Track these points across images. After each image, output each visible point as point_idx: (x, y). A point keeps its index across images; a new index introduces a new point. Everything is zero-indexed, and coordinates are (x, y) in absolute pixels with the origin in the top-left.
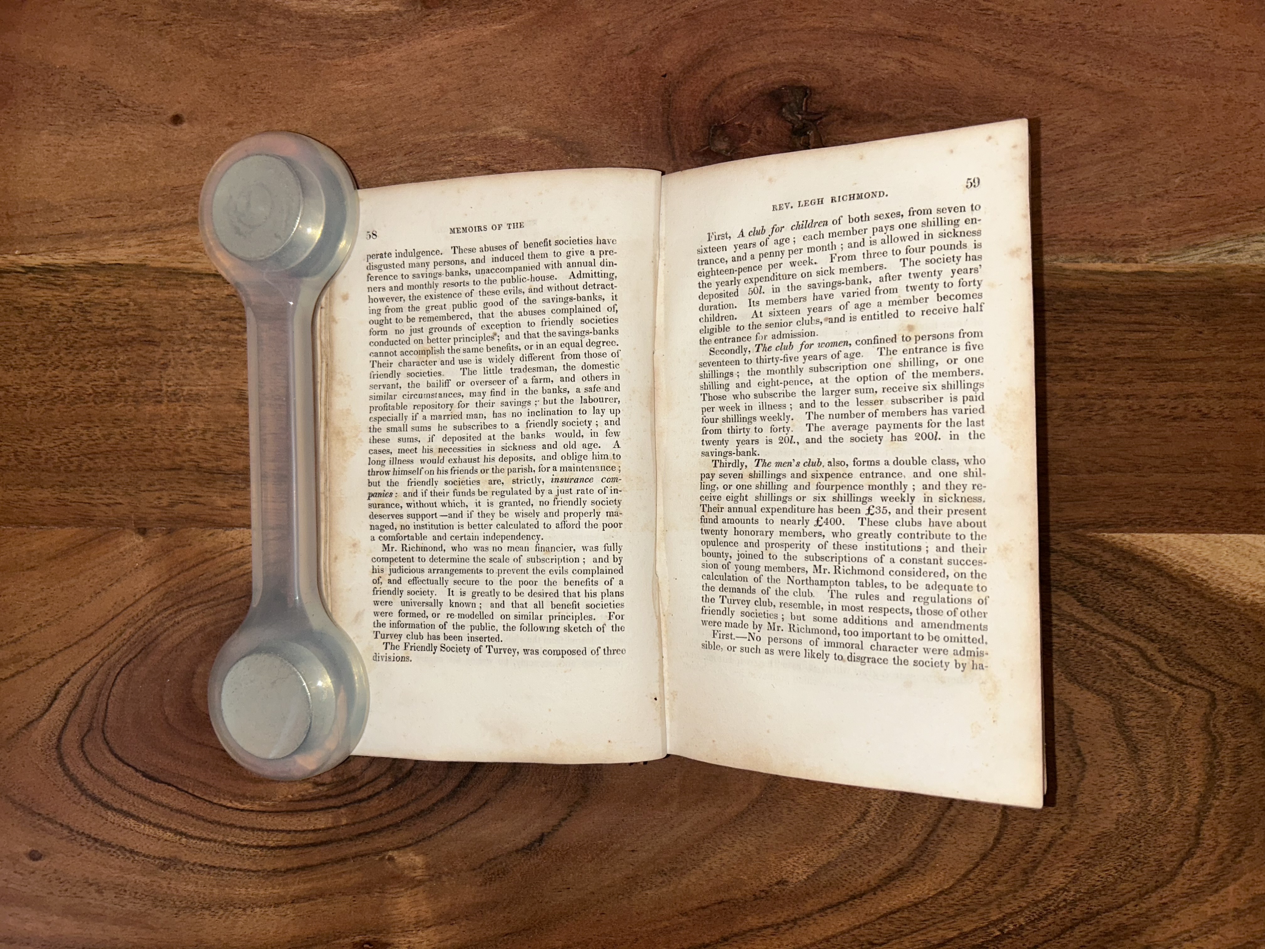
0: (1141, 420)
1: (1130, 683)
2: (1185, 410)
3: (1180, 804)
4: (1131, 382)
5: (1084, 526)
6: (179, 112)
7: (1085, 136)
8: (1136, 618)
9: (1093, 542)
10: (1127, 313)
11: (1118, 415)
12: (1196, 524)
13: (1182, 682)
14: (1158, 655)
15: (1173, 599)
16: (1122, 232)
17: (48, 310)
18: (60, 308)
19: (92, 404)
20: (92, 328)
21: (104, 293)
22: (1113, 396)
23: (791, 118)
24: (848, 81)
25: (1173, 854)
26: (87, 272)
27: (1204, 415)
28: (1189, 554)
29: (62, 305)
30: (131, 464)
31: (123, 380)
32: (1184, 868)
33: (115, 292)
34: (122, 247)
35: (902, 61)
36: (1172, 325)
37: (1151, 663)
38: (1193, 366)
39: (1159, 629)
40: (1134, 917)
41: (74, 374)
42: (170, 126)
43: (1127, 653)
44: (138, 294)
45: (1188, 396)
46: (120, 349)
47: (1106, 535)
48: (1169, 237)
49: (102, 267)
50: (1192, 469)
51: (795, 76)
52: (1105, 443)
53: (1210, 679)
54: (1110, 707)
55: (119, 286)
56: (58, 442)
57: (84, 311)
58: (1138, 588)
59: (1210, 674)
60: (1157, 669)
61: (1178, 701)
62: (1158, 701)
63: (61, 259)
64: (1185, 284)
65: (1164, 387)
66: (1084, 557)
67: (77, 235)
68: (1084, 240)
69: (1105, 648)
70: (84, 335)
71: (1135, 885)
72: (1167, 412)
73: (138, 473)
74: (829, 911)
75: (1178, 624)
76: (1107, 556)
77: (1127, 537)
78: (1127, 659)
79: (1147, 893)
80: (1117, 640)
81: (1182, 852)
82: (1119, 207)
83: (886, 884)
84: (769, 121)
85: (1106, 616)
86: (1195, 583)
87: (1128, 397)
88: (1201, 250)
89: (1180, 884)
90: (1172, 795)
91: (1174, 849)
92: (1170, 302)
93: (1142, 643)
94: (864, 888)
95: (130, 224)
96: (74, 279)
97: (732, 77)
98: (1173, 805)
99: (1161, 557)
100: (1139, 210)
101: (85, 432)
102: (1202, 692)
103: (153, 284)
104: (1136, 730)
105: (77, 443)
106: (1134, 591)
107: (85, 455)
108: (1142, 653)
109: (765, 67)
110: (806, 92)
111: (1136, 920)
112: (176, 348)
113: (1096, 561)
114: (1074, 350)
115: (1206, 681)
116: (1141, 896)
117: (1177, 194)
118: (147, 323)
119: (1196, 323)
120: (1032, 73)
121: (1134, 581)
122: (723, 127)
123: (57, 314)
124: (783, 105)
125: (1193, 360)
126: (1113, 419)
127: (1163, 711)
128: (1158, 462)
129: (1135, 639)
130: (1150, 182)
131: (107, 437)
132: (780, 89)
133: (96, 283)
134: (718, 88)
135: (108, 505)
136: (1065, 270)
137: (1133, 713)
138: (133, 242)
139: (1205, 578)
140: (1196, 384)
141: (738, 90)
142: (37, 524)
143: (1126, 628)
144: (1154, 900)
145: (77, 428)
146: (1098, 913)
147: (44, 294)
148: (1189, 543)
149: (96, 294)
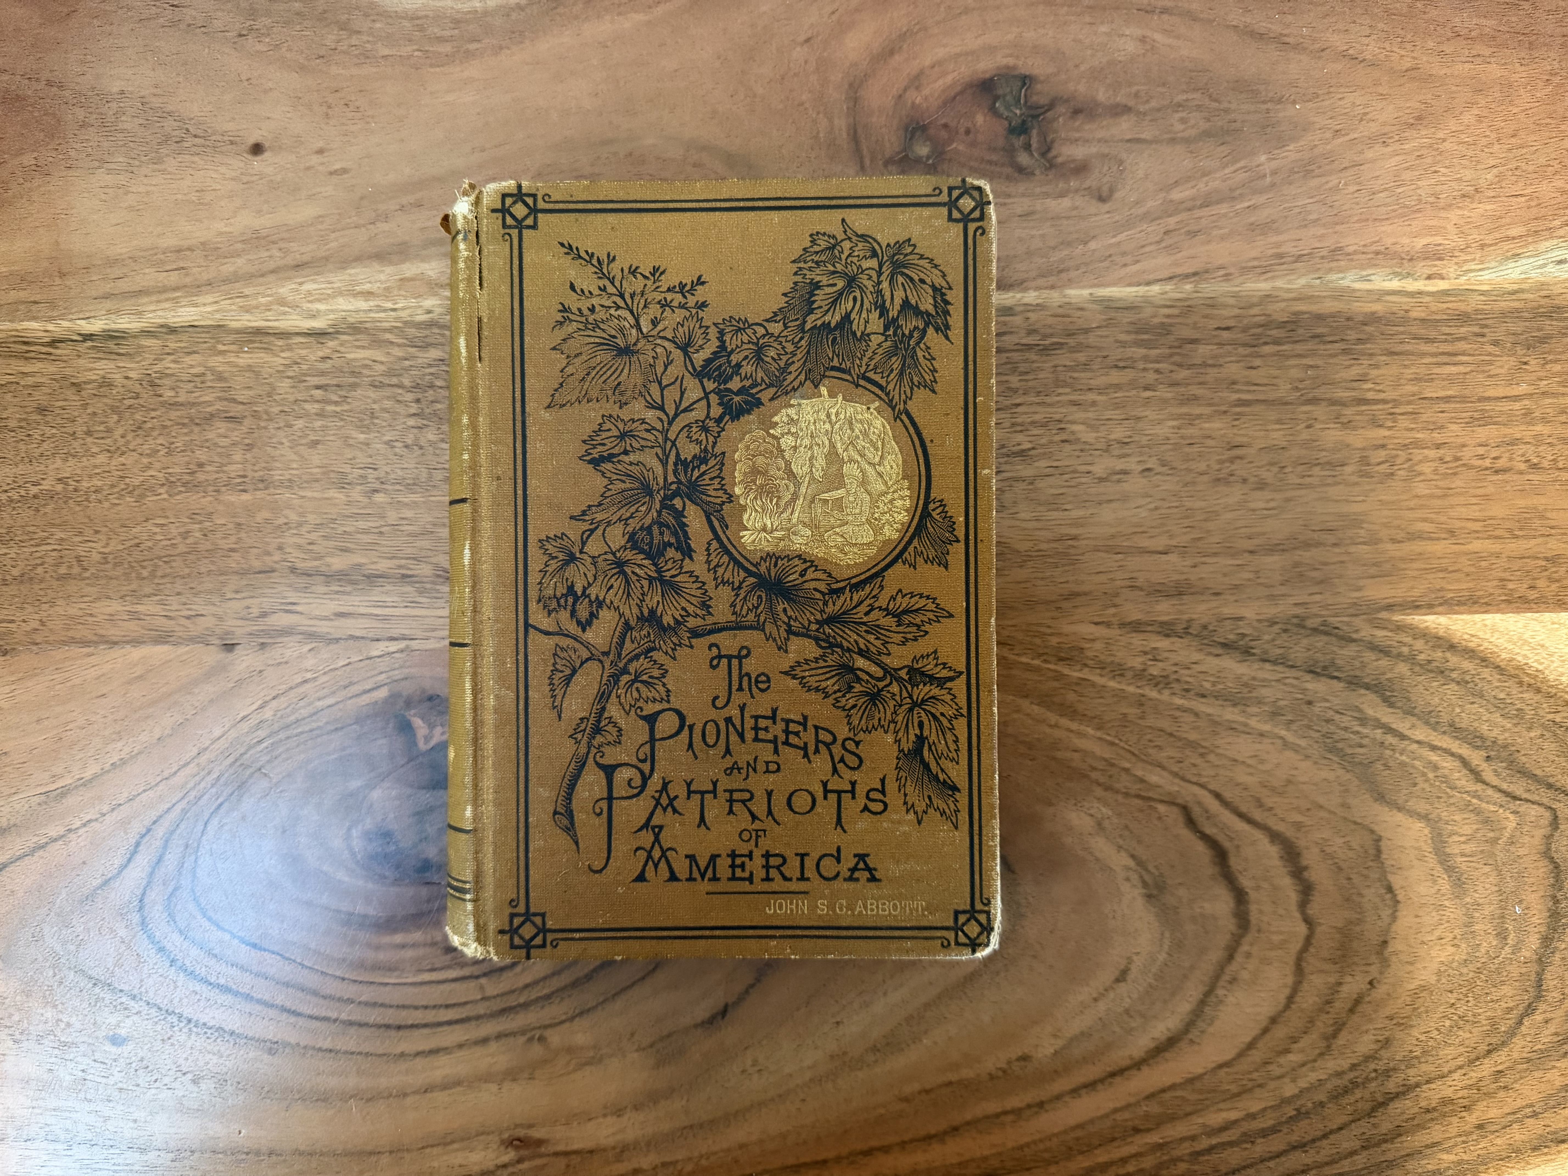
0: (1455, 474)
1: (1452, 801)
2: (1511, 459)
3: (1516, 949)
4: (1442, 427)
5: (1389, 607)
6: (260, 140)
7: (1372, 124)
8: (1457, 720)
9: (1400, 628)
10: (1432, 341)
11: (1427, 468)
12: (1528, 602)
13: (1515, 798)
14: (1484, 766)
15: (1502, 696)
16: (1425, 241)
17: (110, 385)
18: (125, 382)
19: (165, 496)
20: (163, 404)
21: (174, 362)
22: (1418, 444)
23: (1006, 114)
24: (1077, 66)
25: (1509, 1010)
26: (156, 337)
27: (1535, 467)
28: (1520, 639)
29: (127, 378)
30: (213, 568)
31: (201, 465)
32: (1523, 1028)
33: (188, 360)
34: (196, 305)
35: (1143, 40)
36: (1490, 354)
37: (1476, 775)
38: (1517, 406)
39: (1486, 733)
40: (1462, 1088)
41: (145, 460)
42: (250, 157)
43: (1448, 764)
44: (216, 362)
45: (1514, 442)
46: (196, 429)
47: (1417, 618)
48: (1482, 246)
49: (172, 330)
50: (1521, 533)
51: (1011, 61)
52: (1412, 504)
53: (1551, 793)
54: (1427, 831)
55: (195, 352)
56: (128, 544)
57: (153, 385)
58: (1458, 683)
59: (1550, 786)
60: (1484, 782)
61: (1511, 822)
62: (1486, 821)
63: (124, 323)
64: (1503, 304)
65: (1483, 433)
66: (1390, 646)
67: (142, 293)
68: (1377, 253)
69: (1419, 758)
70: (153, 414)
71: (1462, 1049)
72: (1487, 463)
73: (222, 578)
74: (1083, 1091)
75: (1509, 725)
76: (1419, 644)
77: (1443, 620)
78: (1446, 772)
79: (1478, 1059)
80: (1434, 748)
81: (1521, 1008)
82: (1419, 211)
83: (1153, 1057)
84: (980, 119)
85: (1419, 719)
86: (1528, 675)
87: (1438, 446)
88: (1524, 261)
89: (1519, 1047)
90: (1505, 938)
91: (1511, 1005)
92: (1486, 326)
93: (1465, 751)
94: (1127, 1062)
95: (205, 277)
96: (141, 347)
97: (933, 67)
98: (1507, 949)
99: (1486, 644)
100: (1443, 214)
101: (158, 530)
102: (1541, 810)
103: (233, 347)
104: (1459, 859)
105: (150, 544)
106: (1453, 686)
107: (159, 558)
108: (1465, 763)
109: (972, 53)
110: (1026, 80)
111: (1465, 1093)
112: (263, 424)
113: (1405, 650)
114: (1369, 390)
115: (1544, 796)
116: (1471, 1062)
117: (1491, 193)
118: (226, 395)
119: (1520, 351)
120: (1305, 49)
121: (1454, 675)
122: (924, 128)
123: (121, 390)
124: (996, 98)
125: (1516, 398)
126: (1420, 474)
127: (1491, 835)
128: (1477, 526)
129: (1455, 746)
130: (1457, 180)
131: (185, 535)
132: (991, 79)
133: (167, 350)
134: (916, 81)
135: (188, 618)
136: (1354, 290)
137: (1456, 838)
138: (209, 299)
139: (1540, 668)
140: (1523, 427)
141: (941, 82)
142: (106, 642)
143: (1444, 733)
144: (1487, 1067)
145: (149, 525)
146: (1418, 1085)
147: (105, 367)
148: (1520, 625)
149: (167, 363)
